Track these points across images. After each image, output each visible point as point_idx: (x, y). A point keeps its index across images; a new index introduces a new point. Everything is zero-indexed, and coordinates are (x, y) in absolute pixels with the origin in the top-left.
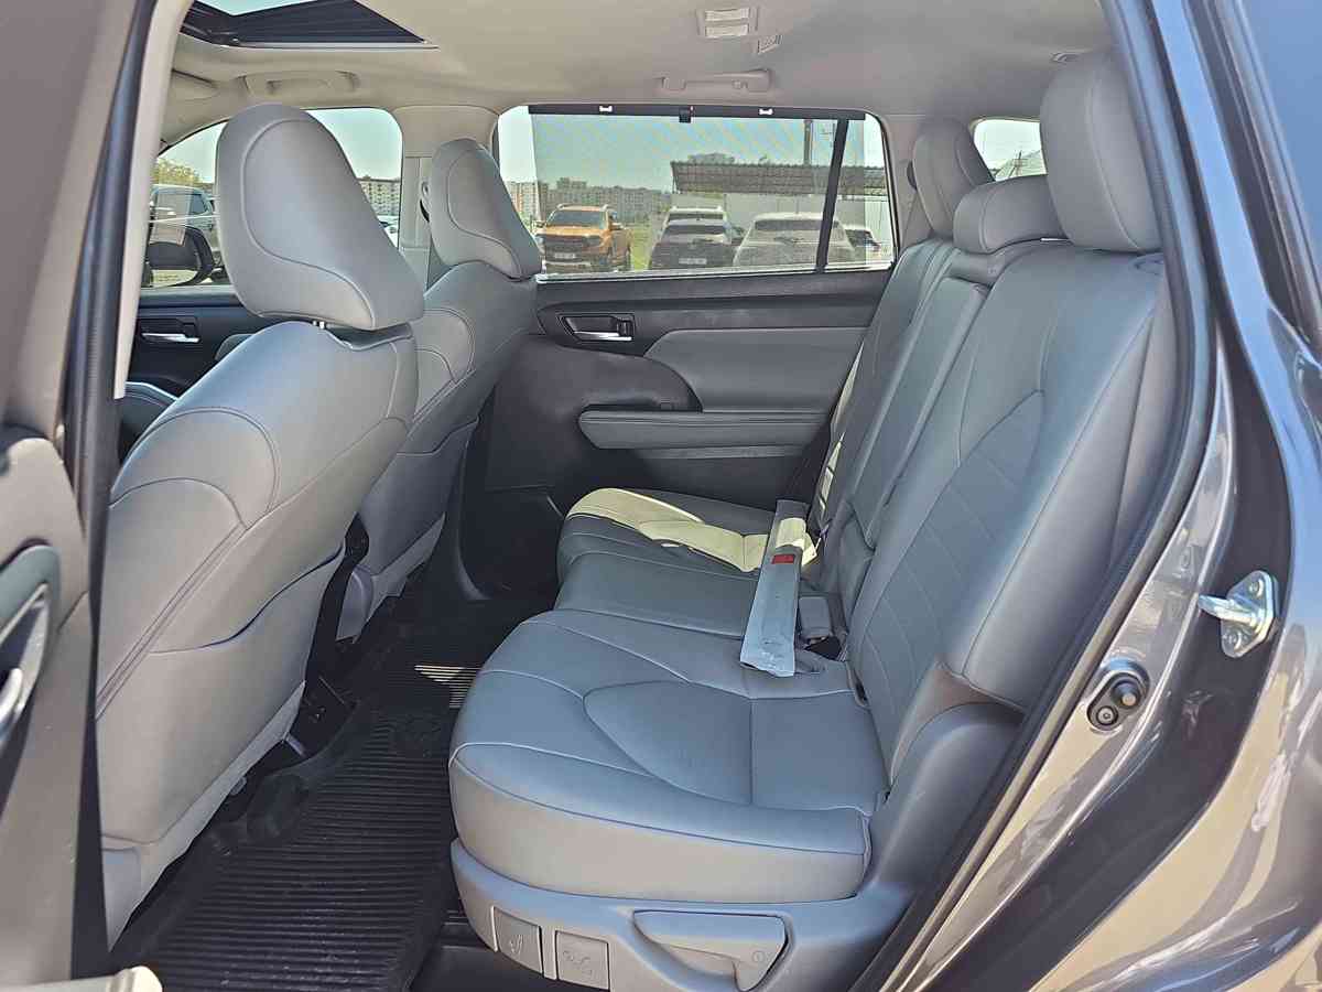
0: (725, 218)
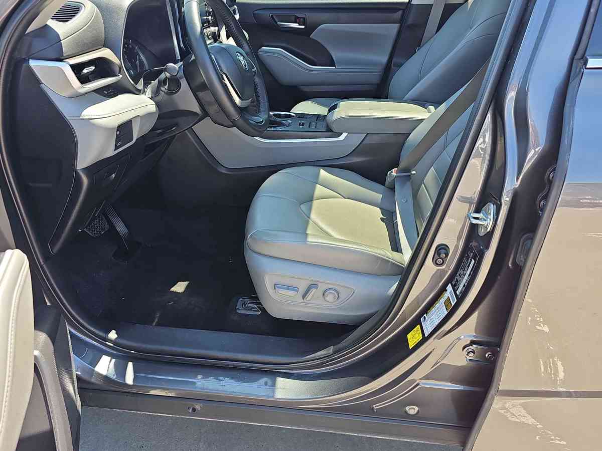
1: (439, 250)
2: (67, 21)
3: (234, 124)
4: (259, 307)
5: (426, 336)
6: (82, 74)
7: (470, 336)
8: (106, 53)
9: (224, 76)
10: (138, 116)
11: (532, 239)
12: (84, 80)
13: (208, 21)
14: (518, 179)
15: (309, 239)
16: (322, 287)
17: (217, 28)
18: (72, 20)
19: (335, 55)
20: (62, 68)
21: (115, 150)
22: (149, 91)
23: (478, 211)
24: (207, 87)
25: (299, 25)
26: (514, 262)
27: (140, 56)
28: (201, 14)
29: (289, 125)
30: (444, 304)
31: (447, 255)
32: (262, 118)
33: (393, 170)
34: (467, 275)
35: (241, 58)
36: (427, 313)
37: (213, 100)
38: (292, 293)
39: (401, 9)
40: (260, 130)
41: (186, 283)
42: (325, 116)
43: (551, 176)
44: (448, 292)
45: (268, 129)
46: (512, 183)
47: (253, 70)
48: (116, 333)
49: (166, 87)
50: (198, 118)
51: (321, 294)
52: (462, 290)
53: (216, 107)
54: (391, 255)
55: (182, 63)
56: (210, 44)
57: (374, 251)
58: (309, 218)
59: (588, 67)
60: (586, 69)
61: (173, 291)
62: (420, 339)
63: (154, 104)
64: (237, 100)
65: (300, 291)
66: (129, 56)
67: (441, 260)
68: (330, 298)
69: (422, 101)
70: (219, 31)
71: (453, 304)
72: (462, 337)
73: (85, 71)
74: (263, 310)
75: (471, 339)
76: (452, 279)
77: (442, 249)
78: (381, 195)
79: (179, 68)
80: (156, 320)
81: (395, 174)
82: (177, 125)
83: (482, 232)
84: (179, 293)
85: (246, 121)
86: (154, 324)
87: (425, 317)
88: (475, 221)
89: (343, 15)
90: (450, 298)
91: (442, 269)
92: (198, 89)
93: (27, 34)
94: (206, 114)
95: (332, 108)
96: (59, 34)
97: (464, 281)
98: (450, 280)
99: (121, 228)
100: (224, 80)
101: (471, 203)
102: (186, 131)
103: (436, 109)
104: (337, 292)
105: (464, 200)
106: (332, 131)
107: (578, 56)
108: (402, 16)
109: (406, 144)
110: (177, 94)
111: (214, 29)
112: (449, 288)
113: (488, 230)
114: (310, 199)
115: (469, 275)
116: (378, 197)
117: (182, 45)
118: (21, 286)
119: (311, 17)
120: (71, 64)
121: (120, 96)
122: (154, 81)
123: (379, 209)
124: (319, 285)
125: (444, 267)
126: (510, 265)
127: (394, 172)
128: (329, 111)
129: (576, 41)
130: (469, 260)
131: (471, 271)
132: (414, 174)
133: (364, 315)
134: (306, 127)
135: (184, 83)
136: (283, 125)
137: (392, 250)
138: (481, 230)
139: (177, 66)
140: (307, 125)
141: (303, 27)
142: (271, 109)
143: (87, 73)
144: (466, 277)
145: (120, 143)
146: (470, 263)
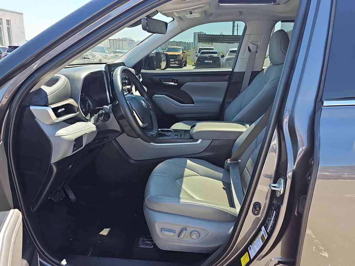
0: (214, 50)
1: (256, 205)
2: (51, 86)
3: (139, 136)
4: (152, 243)
5: (252, 259)
6: (58, 112)
7: (278, 258)
8: (71, 101)
9: (134, 111)
10: (87, 133)
11: (305, 198)
12: (58, 115)
13: (125, 82)
14: (294, 164)
15: (182, 200)
16: (189, 230)
17: (130, 86)
18: (54, 85)
19: (194, 98)
20: (47, 110)
21: (72, 152)
22: (93, 119)
23: (275, 182)
24: (125, 117)
25: (175, 83)
26: (298, 212)
27: (88, 102)
28: (122, 79)
29: (170, 136)
30: (260, 239)
31: (260, 208)
32: (154, 133)
33: (228, 160)
34: (272, 220)
35: (143, 102)
36: (251, 245)
37: (127, 123)
38: (171, 234)
39: (229, 74)
40: (153, 139)
41: (109, 229)
42: (189, 131)
43: (312, 162)
44: (263, 231)
45: (158, 138)
46: (291, 167)
47: (150, 108)
48: (66, 261)
49: (102, 118)
50: (119, 133)
51: (189, 234)
52: (270, 230)
53: (129, 128)
54: (229, 209)
55: (111, 105)
56: (126, 94)
57: (219, 207)
58: (181, 188)
59: (324, 105)
60: (323, 106)
61: (101, 235)
62: (248, 261)
63: (95, 126)
64: (141, 123)
65: (176, 233)
66: (83, 102)
67: (257, 212)
68: (194, 236)
69: (242, 122)
70: (131, 88)
71: (266, 238)
72: (273, 259)
73: (59, 111)
74: (154, 245)
75: (279, 260)
76: (264, 223)
77: (257, 205)
78: (222, 174)
79: (110, 108)
80: (90, 253)
81: (229, 162)
82: (107, 138)
83: (278, 195)
84: (105, 235)
85: (145, 134)
86: (89, 255)
87: (250, 247)
88: (274, 189)
89: (197, 78)
90: (264, 235)
91: (258, 217)
92: (120, 118)
93: (30, 93)
94: (123, 131)
95: (193, 126)
96: (47, 92)
97: (271, 224)
98: (263, 224)
99: (72, 197)
100: (134, 113)
101: (271, 178)
102: (112, 141)
103: (250, 126)
104: (198, 232)
105: (267, 176)
106: (193, 139)
107: (319, 99)
108: (229, 77)
109: (235, 145)
110: (108, 121)
111: (129, 87)
112: (263, 228)
113: (281, 193)
114: (182, 177)
115: (273, 220)
116: (221, 175)
117: (111, 95)
118: (17, 230)
119: (180, 79)
120: (52, 107)
121: (77, 123)
122: (96, 114)
123: (221, 182)
124: (187, 228)
125: (259, 216)
126: (296, 214)
127: (229, 161)
128: (191, 128)
129: (317, 92)
130: (273, 212)
131: (274, 218)
132: (240, 162)
133: (215, 247)
134: (179, 137)
135: (112, 115)
136: (166, 136)
137: (230, 207)
138: (278, 193)
139: (108, 107)
140: (179, 135)
141: (177, 84)
142: (159, 127)
143: (61, 112)
144: (272, 222)
145: (76, 148)
146: (273, 213)
